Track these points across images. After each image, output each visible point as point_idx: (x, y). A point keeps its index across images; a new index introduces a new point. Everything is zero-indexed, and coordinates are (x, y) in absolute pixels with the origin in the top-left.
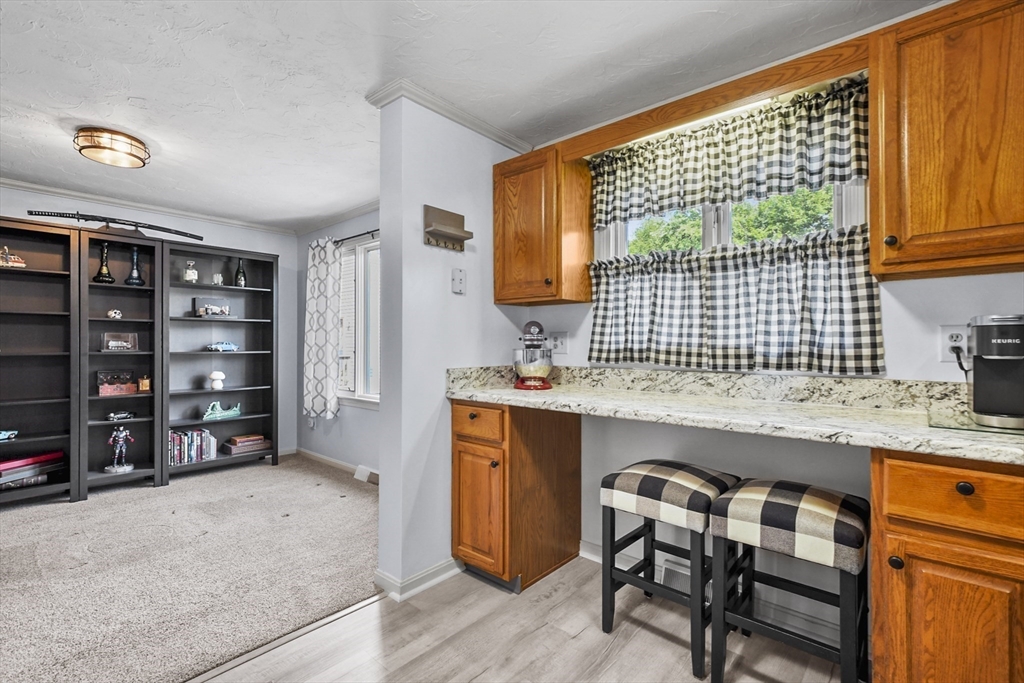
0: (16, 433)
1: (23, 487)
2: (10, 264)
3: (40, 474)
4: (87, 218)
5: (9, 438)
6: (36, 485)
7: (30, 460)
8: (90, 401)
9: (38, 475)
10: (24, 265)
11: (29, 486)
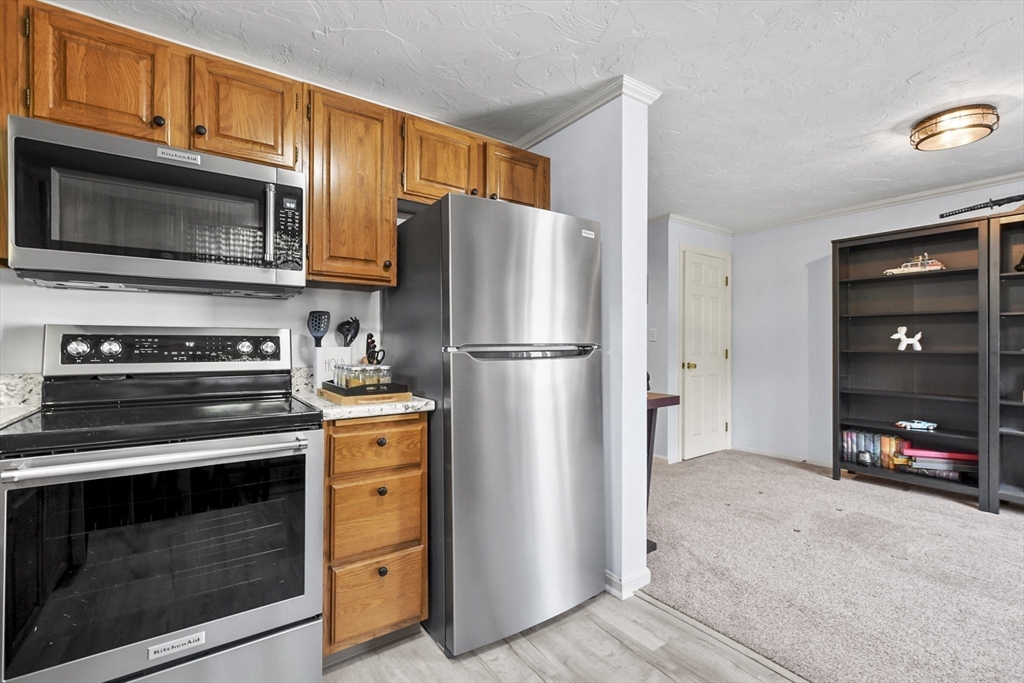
0: (935, 425)
1: (935, 477)
2: (928, 269)
3: (954, 471)
4: (999, 203)
5: (928, 429)
6: (947, 479)
7: (945, 455)
8: (1001, 406)
9: (950, 471)
10: (938, 268)
11: (941, 478)
